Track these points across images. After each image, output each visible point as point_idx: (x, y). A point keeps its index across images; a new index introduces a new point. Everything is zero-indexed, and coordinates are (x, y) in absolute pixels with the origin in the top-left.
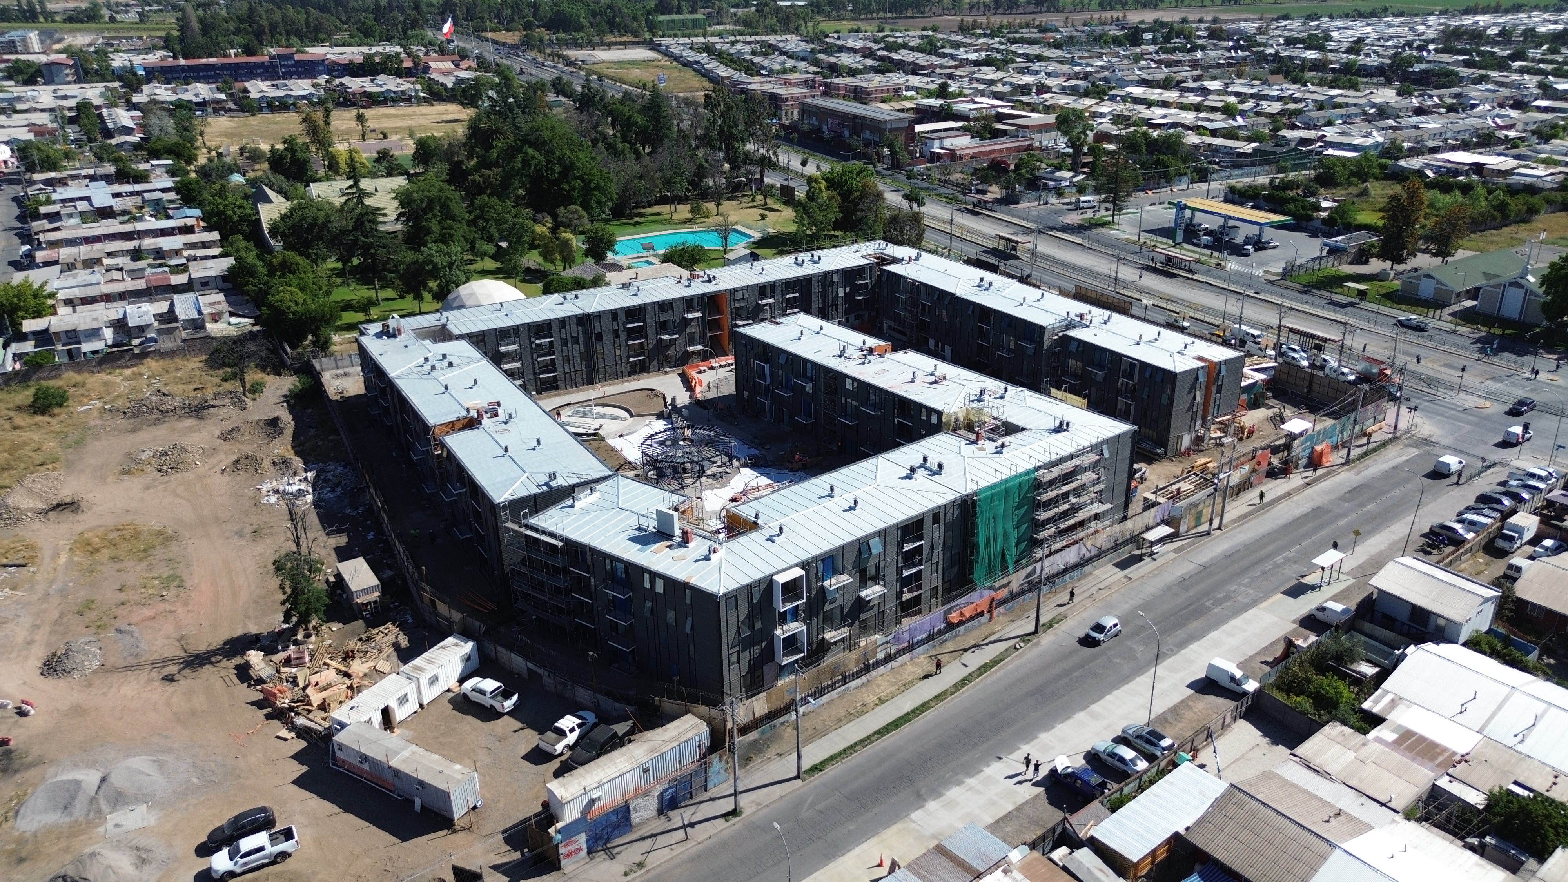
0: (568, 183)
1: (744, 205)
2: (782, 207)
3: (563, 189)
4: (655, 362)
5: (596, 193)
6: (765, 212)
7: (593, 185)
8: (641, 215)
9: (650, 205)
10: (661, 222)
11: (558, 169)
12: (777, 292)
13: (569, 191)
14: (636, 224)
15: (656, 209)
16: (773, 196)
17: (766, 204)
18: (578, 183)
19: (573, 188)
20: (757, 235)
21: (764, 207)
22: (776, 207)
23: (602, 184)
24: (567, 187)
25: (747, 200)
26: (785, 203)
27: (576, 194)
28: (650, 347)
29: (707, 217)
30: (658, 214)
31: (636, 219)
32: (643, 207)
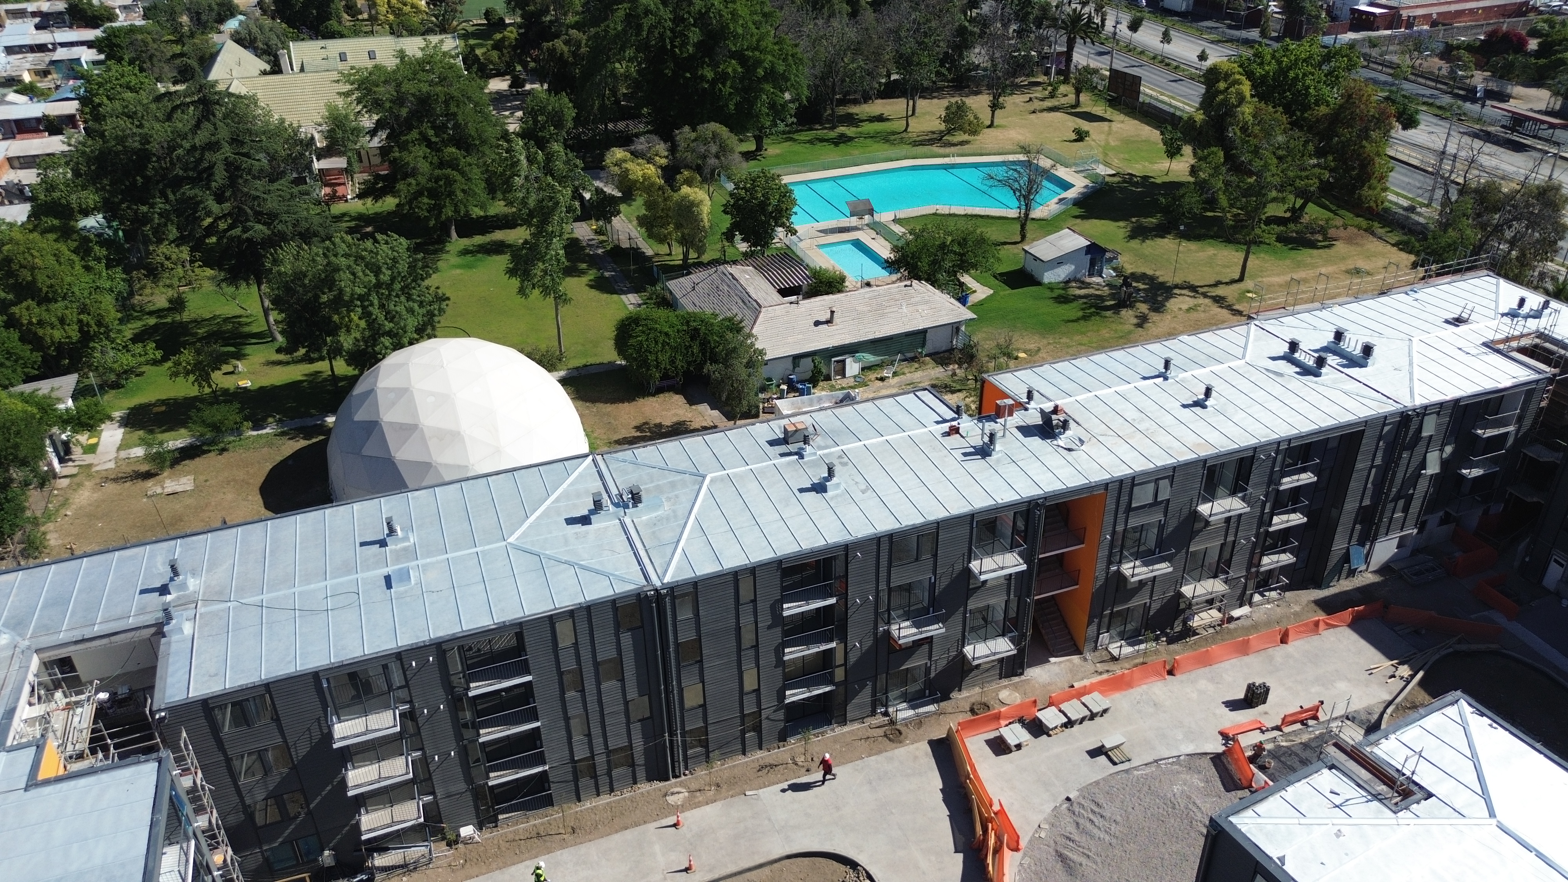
0: (714, 65)
1: (1037, 105)
2: (1109, 113)
3: (703, 78)
4: (865, 696)
5: (768, 87)
6: (1085, 125)
7: (761, 72)
8: (851, 120)
9: (866, 98)
10: (887, 138)
11: (695, 35)
12: (1257, 476)
13: (713, 82)
14: (843, 140)
15: (878, 107)
16: (1093, 89)
17: (1077, 104)
18: (733, 67)
19: (723, 77)
20: (1079, 184)
21: (1073, 110)
22: (1099, 110)
23: (781, 68)
24: (709, 74)
25: (1038, 92)
26: (1113, 103)
27: (727, 90)
28: (853, 658)
29: (974, 133)
30: (880, 118)
31: (842, 129)
32: (856, 102)
